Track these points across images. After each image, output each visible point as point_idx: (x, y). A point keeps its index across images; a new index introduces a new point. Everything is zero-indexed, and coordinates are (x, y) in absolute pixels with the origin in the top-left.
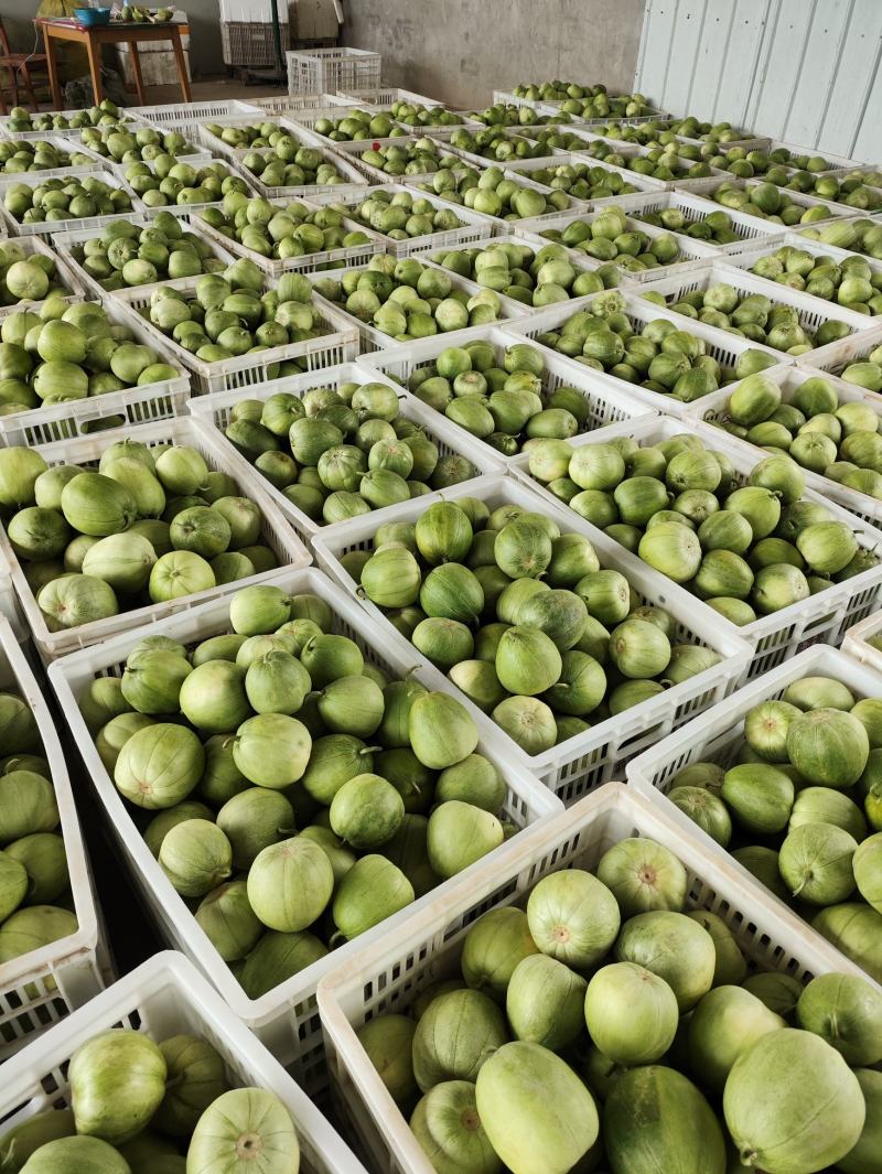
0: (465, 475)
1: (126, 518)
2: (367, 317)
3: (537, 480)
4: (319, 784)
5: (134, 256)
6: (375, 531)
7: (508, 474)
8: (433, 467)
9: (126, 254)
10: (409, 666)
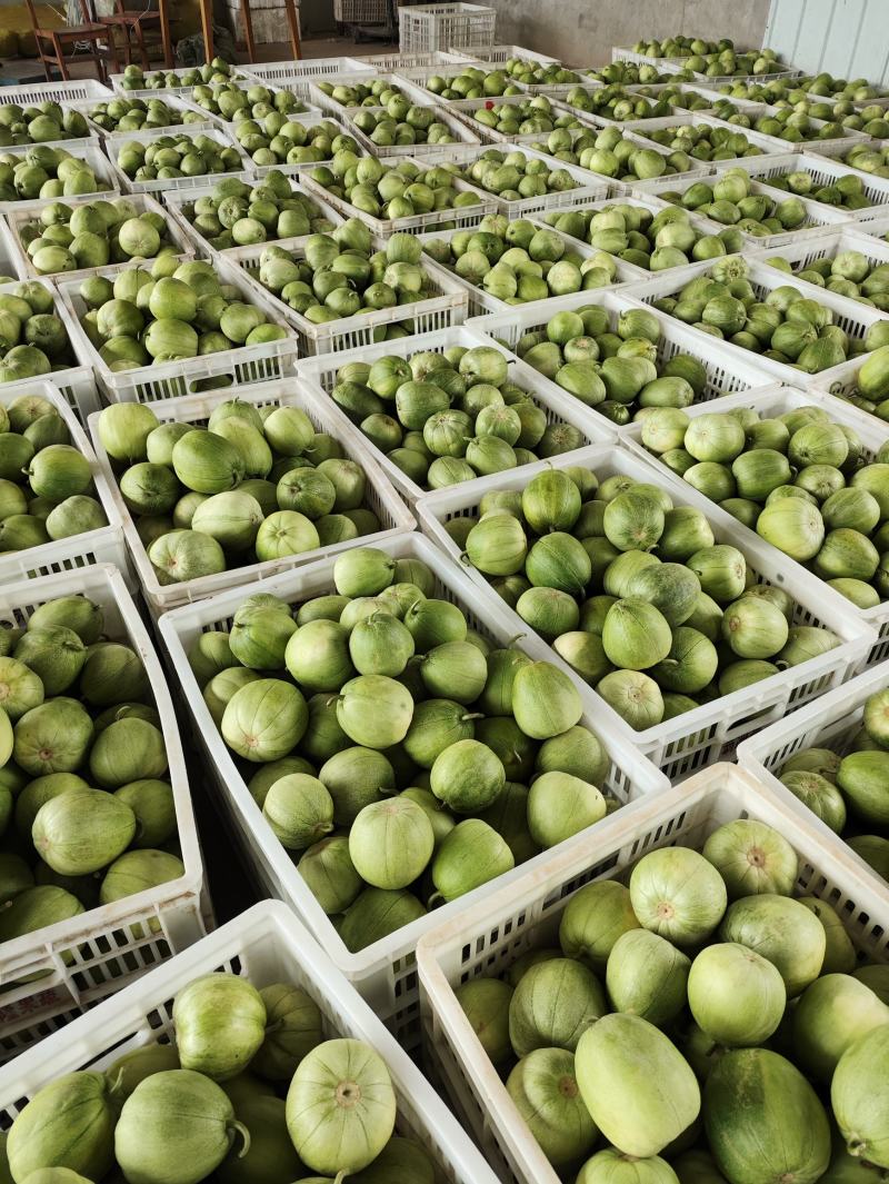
0: (574, 444)
1: (235, 476)
2: (477, 280)
3: (649, 450)
4: (421, 747)
5: (244, 215)
6: (480, 499)
7: (618, 444)
8: (541, 435)
9: (236, 213)
10: (513, 634)
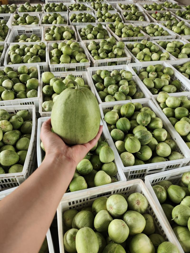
0: (141, 97)
5: (90, 33)
6: (114, 106)
8: (134, 94)
9: (89, 32)
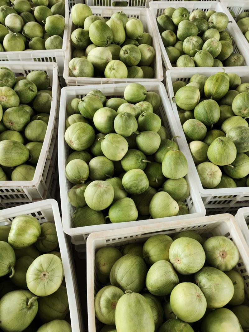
0: (240, 64)
1: (107, 42)
4: (126, 164)
6: (192, 76)
8: (228, 56)
10: (176, 135)
